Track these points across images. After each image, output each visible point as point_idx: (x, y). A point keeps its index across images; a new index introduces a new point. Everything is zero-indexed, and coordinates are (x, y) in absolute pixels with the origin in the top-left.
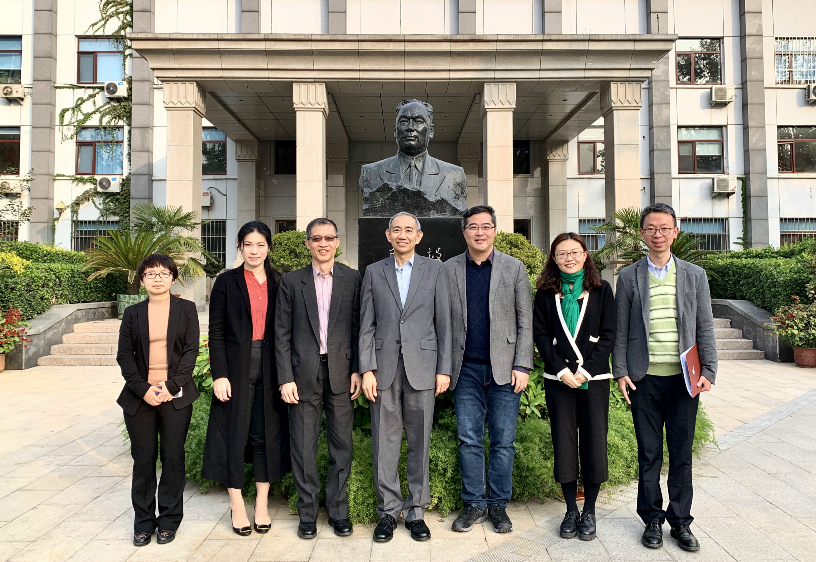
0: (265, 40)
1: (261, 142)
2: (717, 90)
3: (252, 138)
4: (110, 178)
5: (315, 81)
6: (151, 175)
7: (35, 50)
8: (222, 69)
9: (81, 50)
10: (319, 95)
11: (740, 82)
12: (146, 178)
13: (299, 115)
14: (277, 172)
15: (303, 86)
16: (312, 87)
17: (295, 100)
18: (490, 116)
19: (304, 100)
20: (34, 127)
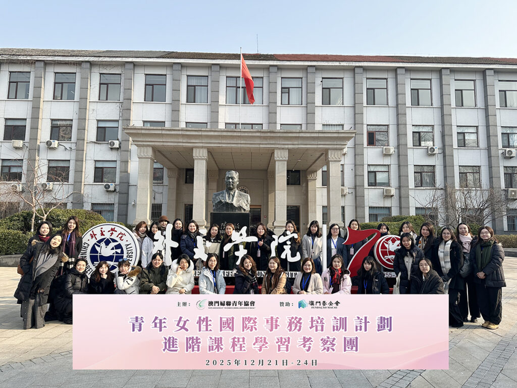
0: (182, 130)
1: (180, 169)
2: (385, 149)
3: (175, 167)
4: (109, 184)
5: (202, 147)
6: (129, 183)
7: (78, 126)
8: (163, 142)
9: (99, 126)
10: (204, 153)
11: (397, 145)
12: (126, 184)
13: (196, 162)
14: (186, 182)
15: (198, 150)
16: (201, 150)
17: (194, 155)
18: (277, 163)
19: (197, 155)
20: (76, 161)
